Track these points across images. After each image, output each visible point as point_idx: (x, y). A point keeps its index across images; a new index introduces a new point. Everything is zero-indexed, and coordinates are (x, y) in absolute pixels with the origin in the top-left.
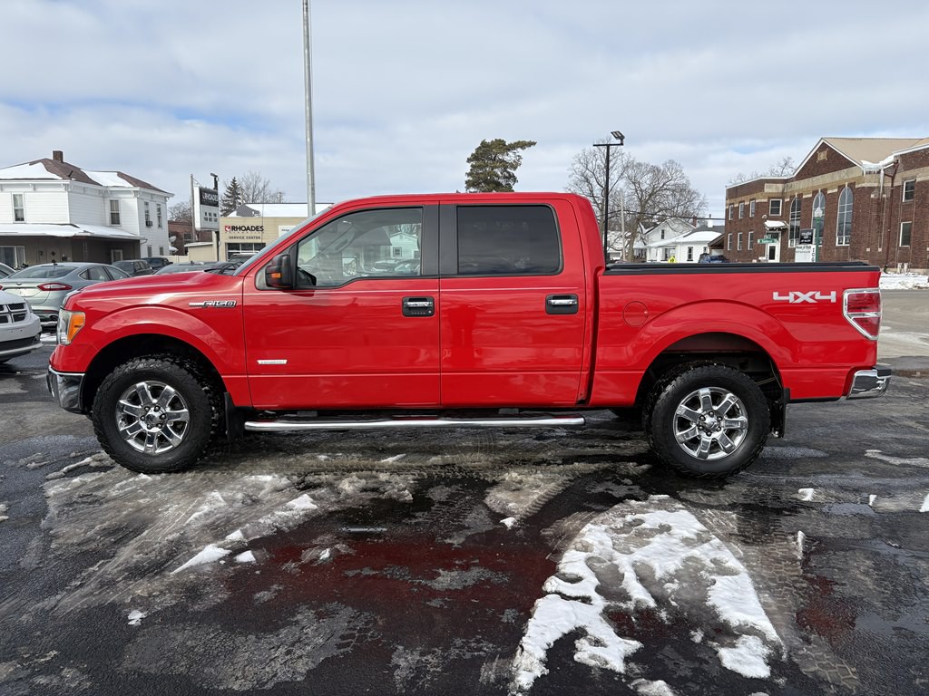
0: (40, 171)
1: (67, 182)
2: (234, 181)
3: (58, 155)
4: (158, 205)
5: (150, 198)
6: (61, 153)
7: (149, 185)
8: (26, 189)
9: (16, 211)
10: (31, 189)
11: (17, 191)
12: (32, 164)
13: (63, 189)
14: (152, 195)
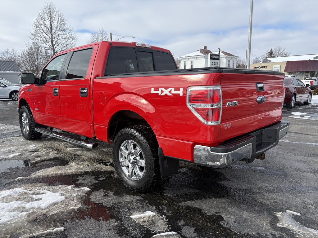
0: (199, 53)
1: (205, 56)
2: (271, 50)
3: (205, 47)
4: (234, 61)
5: (230, 59)
6: (206, 47)
7: (231, 54)
8: (194, 59)
9: (191, 66)
10: (195, 59)
11: (192, 60)
12: (197, 51)
13: (203, 58)
14: (231, 58)
